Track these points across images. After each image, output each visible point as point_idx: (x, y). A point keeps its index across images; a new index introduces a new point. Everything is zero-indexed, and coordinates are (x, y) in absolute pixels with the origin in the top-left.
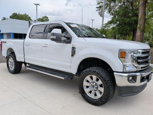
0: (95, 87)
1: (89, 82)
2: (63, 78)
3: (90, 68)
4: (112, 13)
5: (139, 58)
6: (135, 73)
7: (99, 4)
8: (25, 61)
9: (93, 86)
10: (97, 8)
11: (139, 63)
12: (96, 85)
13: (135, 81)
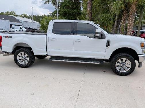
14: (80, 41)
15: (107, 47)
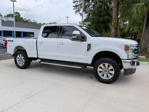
0: (107, 71)
1: (102, 68)
2: (80, 68)
3: (104, 58)
4: (86, 12)
5: (135, 50)
6: (134, 59)
7: (74, 2)
8: (38, 57)
9: (106, 71)
10: (74, 6)
11: (136, 53)
12: (108, 69)
13: (134, 65)
14: (63, 44)
15: (88, 50)
